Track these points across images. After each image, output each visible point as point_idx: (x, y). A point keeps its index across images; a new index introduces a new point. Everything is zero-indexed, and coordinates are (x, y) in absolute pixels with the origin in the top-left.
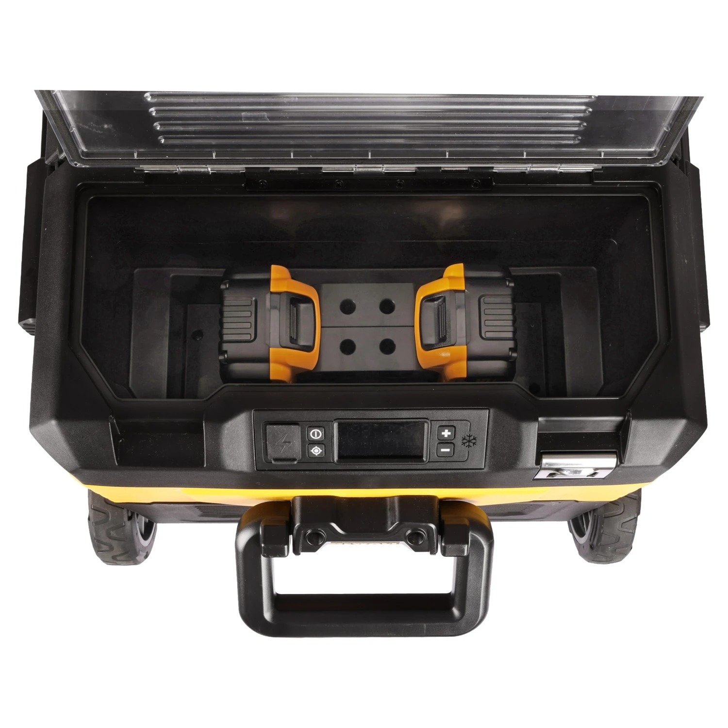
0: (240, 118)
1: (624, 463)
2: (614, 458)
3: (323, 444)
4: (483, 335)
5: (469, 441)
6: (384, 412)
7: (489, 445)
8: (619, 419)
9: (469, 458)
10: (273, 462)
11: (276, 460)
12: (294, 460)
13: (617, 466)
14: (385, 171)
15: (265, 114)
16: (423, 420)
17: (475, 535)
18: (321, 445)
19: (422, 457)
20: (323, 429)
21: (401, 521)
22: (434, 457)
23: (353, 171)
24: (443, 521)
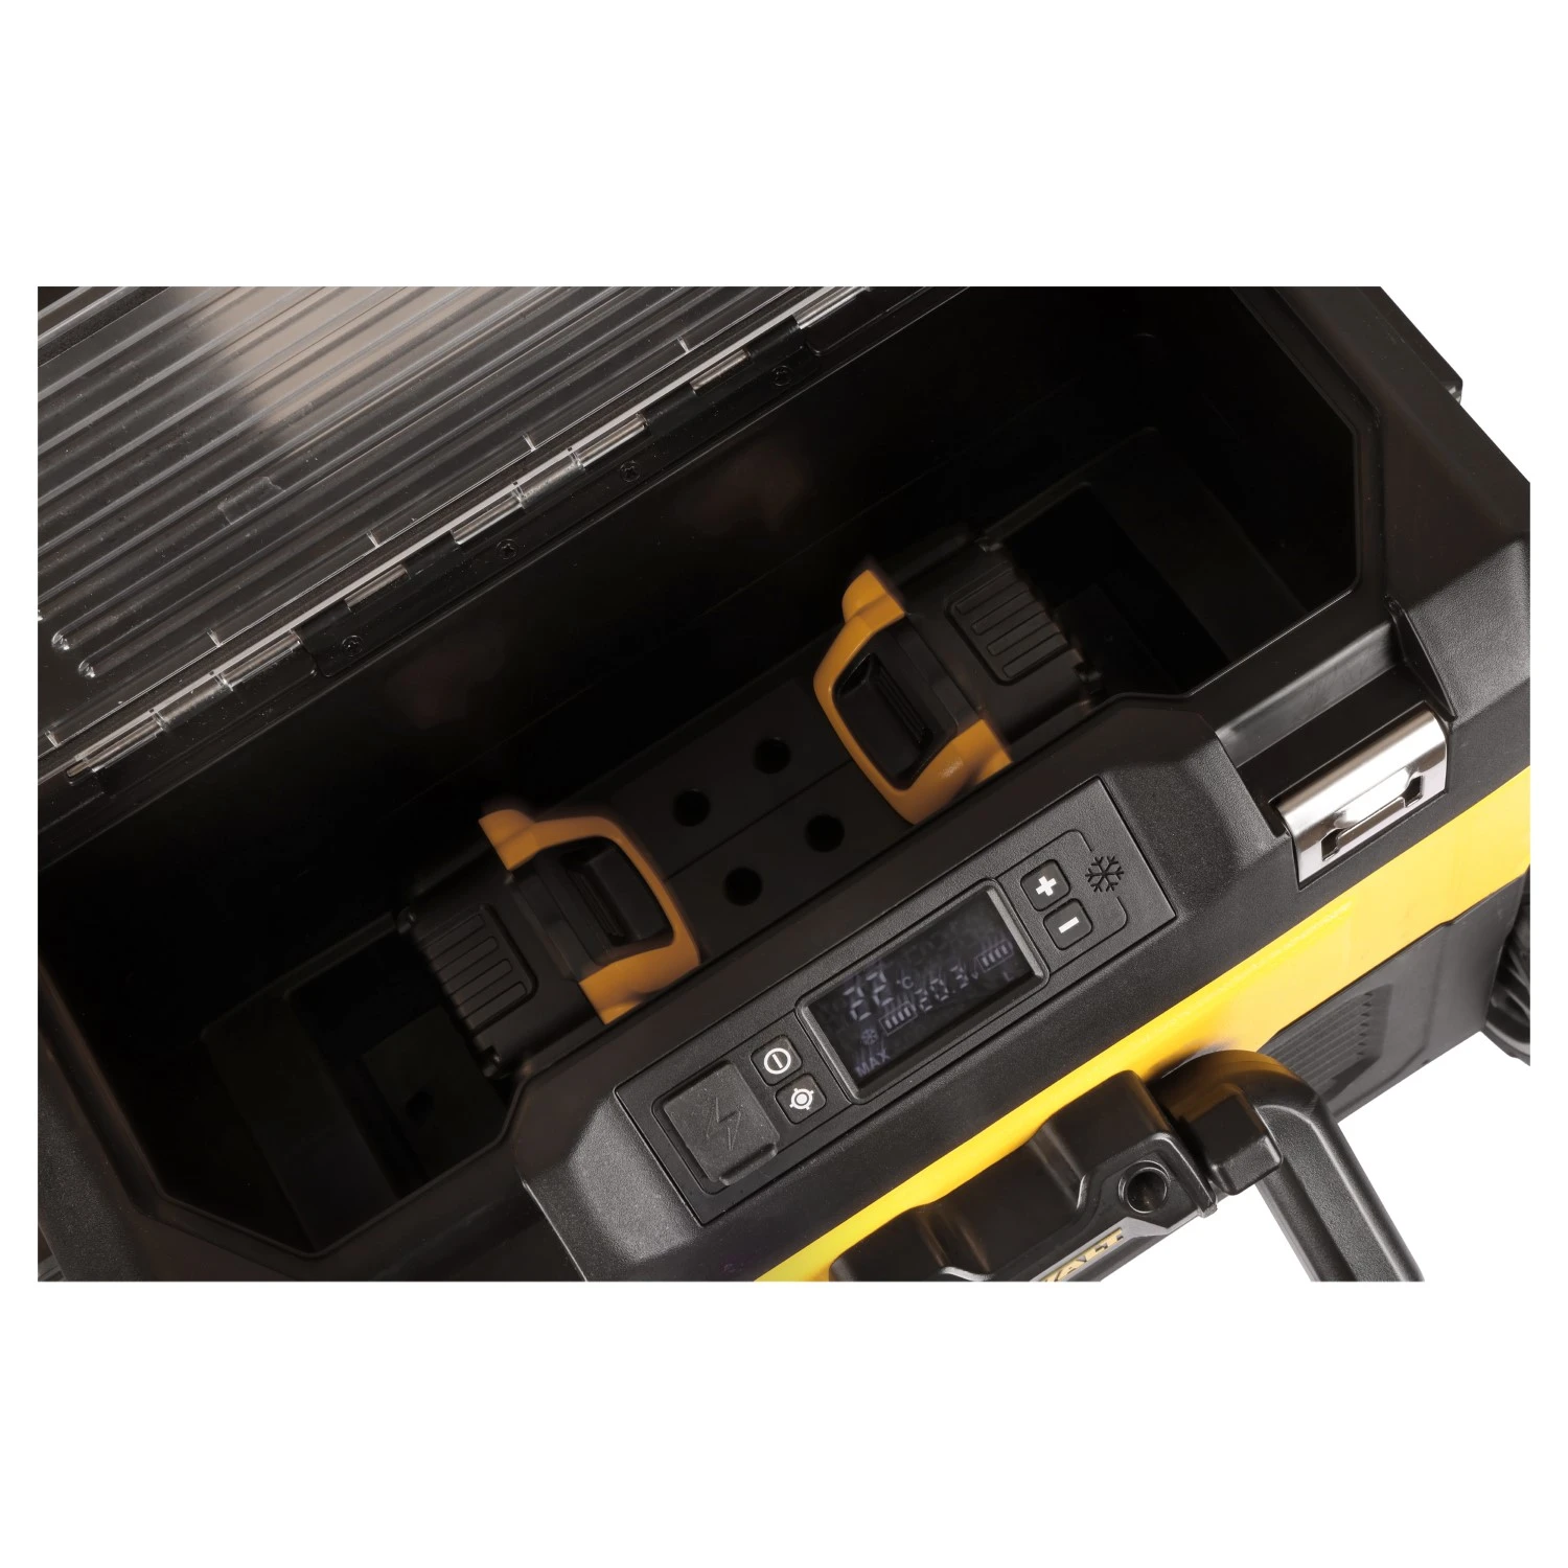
0: (220, 520)
1: (1456, 717)
2: (1430, 720)
3: (805, 1075)
4: (1003, 678)
5: (1105, 874)
6: (887, 920)
7: (1151, 858)
8: (1380, 632)
9: (1130, 913)
10: (726, 1182)
11: (728, 1174)
12: (768, 1148)
13: (1448, 734)
14: (585, 465)
15: (267, 480)
16: (978, 888)
17: (1268, 1106)
18: (804, 1079)
19: (1030, 973)
20: (786, 1040)
21: (1089, 1169)
22: (1057, 957)
23: (520, 506)
24: (1182, 1119)
